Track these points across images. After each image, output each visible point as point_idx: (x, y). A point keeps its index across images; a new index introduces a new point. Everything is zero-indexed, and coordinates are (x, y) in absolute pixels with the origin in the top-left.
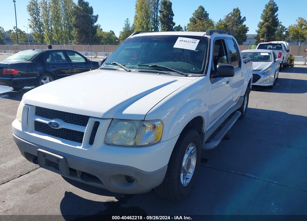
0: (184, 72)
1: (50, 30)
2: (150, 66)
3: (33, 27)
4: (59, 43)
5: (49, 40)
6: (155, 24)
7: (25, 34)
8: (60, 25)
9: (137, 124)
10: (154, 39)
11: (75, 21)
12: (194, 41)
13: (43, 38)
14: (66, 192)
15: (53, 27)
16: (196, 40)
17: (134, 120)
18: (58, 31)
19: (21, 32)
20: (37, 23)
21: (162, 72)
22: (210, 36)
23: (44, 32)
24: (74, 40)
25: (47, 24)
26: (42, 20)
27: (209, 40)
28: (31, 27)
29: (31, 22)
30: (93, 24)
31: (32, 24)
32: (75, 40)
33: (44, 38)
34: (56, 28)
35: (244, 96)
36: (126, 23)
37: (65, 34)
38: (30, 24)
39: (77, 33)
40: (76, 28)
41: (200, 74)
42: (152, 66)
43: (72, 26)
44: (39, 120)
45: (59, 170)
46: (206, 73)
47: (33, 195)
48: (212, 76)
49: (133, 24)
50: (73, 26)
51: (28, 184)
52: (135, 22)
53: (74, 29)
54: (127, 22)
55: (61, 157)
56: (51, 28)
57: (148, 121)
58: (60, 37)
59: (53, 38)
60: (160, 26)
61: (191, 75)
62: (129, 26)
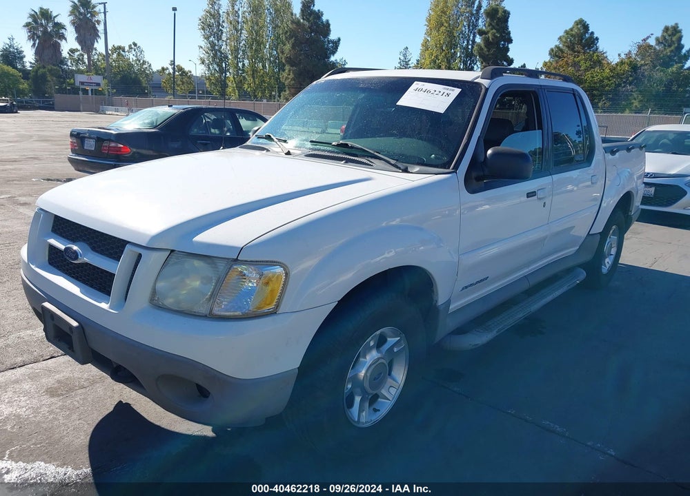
0: (402, 162)
1: (240, 69)
2: (334, 144)
3: (207, 62)
4: (255, 96)
5: (237, 91)
6: (467, 62)
7: (190, 77)
8: (262, 60)
9: (222, 266)
10: (361, 85)
11: (290, 51)
12: (447, 92)
13: (224, 85)
14: (120, 402)
15: (246, 62)
16: (453, 90)
17: (216, 257)
18: (256, 71)
19: (184, 72)
20: (216, 56)
21: (356, 158)
22: (489, 81)
23: (228, 73)
24: (285, 91)
25: (236, 57)
26: (225, 48)
27: (483, 90)
28: (203, 62)
29: (204, 52)
30: (329, 58)
31: (205, 56)
32: (287, 92)
33: (227, 87)
34: (252, 65)
35: (604, 234)
36: (402, 58)
37: (270, 79)
38: (202, 56)
39: (292, 76)
40: (292, 66)
41: (441, 168)
42: (338, 145)
43: (284, 61)
44: (53, 242)
45: (73, 351)
46: (456, 167)
47: (54, 400)
48: (474, 174)
49: (418, 61)
50: (286, 61)
51: (57, 377)
52: (422, 55)
53: (287, 67)
54: (405, 55)
55: (75, 324)
56: (244, 65)
57: (245, 262)
58: (260, 85)
59: (246, 86)
60: (479, 66)
61: (417, 168)
62: (408, 65)
